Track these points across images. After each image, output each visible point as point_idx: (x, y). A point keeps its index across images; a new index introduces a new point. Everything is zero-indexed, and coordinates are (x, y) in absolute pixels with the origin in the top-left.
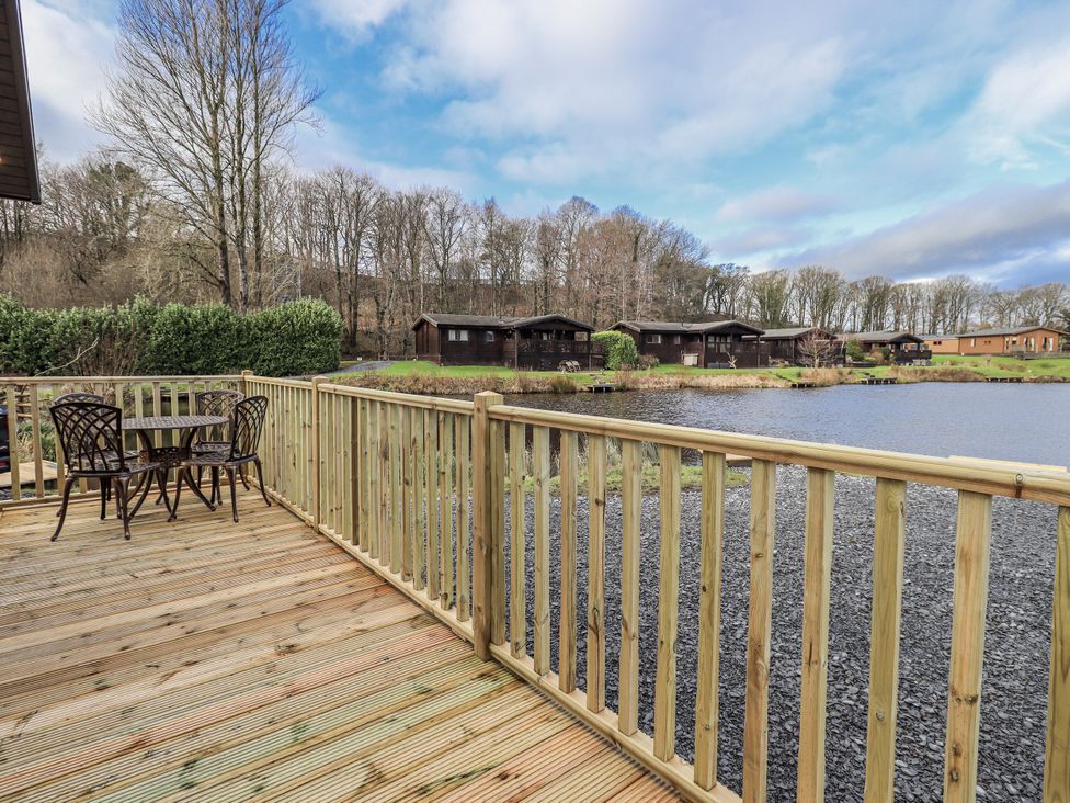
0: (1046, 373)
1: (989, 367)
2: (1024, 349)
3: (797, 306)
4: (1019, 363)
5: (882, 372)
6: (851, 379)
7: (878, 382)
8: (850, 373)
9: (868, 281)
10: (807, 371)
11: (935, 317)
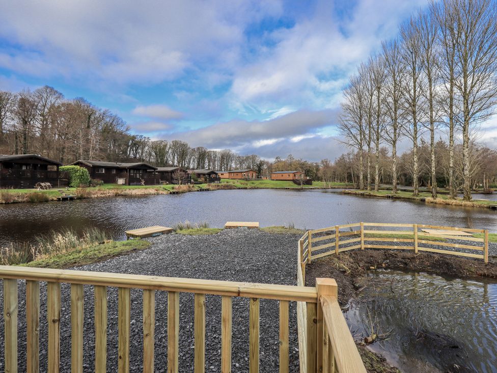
0: (253, 185)
1: (238, 183)
2: (247, 177)
3: (172, 157)
4: (246, 182)
5: (205, 186)
6: (193, 189)
7: (203, 190)
8: (193, 187)
9: (198, 149)
10: (176, 186)
11: (221, 164)
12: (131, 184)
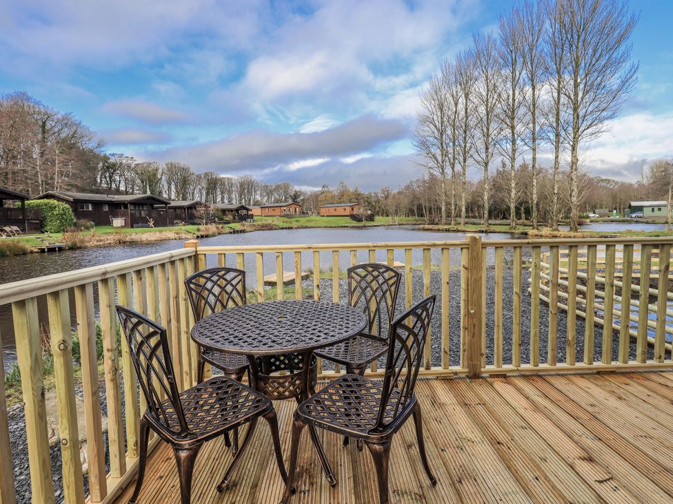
0: (299, 224)
1: (278, 222)
2: (288, 213)
4: (289, 220)
5: (237, 226)
6: (224, 231)
7: (238, 232)
8: (222, 228)
10: (202, 227)
11: (241, 197)
12: (135, 225)
